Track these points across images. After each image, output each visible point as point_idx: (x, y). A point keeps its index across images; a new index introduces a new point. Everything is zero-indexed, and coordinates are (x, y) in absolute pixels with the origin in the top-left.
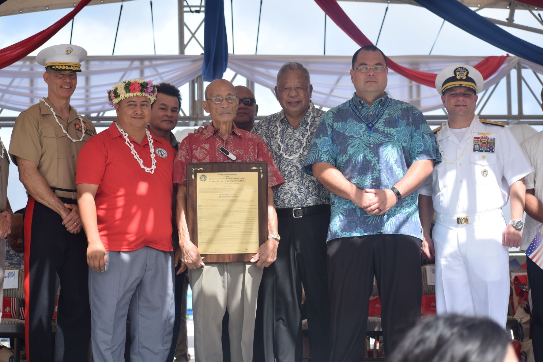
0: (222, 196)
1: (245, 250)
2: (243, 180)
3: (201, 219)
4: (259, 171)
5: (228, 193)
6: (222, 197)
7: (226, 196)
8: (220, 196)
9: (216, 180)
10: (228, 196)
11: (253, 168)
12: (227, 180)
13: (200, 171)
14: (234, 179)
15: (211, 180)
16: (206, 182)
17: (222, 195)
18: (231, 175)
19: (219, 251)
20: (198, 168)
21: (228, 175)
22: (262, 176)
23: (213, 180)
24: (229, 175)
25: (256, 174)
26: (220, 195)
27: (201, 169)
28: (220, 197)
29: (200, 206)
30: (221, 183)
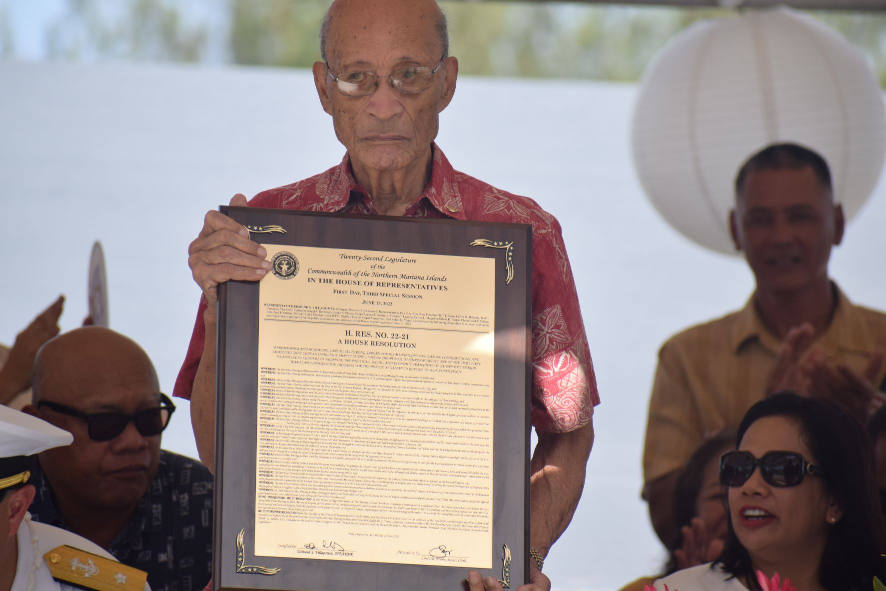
0: (354, 338)
1: (439, 553)
2: (437, 283)
3: (270, 422)
4: (499, 256)
5: (381, 330)
6: (355, 342)
7: (369, 339)
8: (348, 338)
9: (334, 277)
10: (380, 339)
11: (479, 242)
12: (376, 280)
13: (275, 239)
14: (403, 276)
15: (316, 276)
16: (293, 280)
17: (357, 334)
18: (393, 261)
19: (337, 548)
20: (265, 223)
21: (379, 263)
22: (510, 276)
23: (323, 276)
24: (383, 263)
25: (488, 265)
26: (348, 333)
27: (279, 229)
28: (347, 342)
29: (269, 370)
30: (356, 288)
